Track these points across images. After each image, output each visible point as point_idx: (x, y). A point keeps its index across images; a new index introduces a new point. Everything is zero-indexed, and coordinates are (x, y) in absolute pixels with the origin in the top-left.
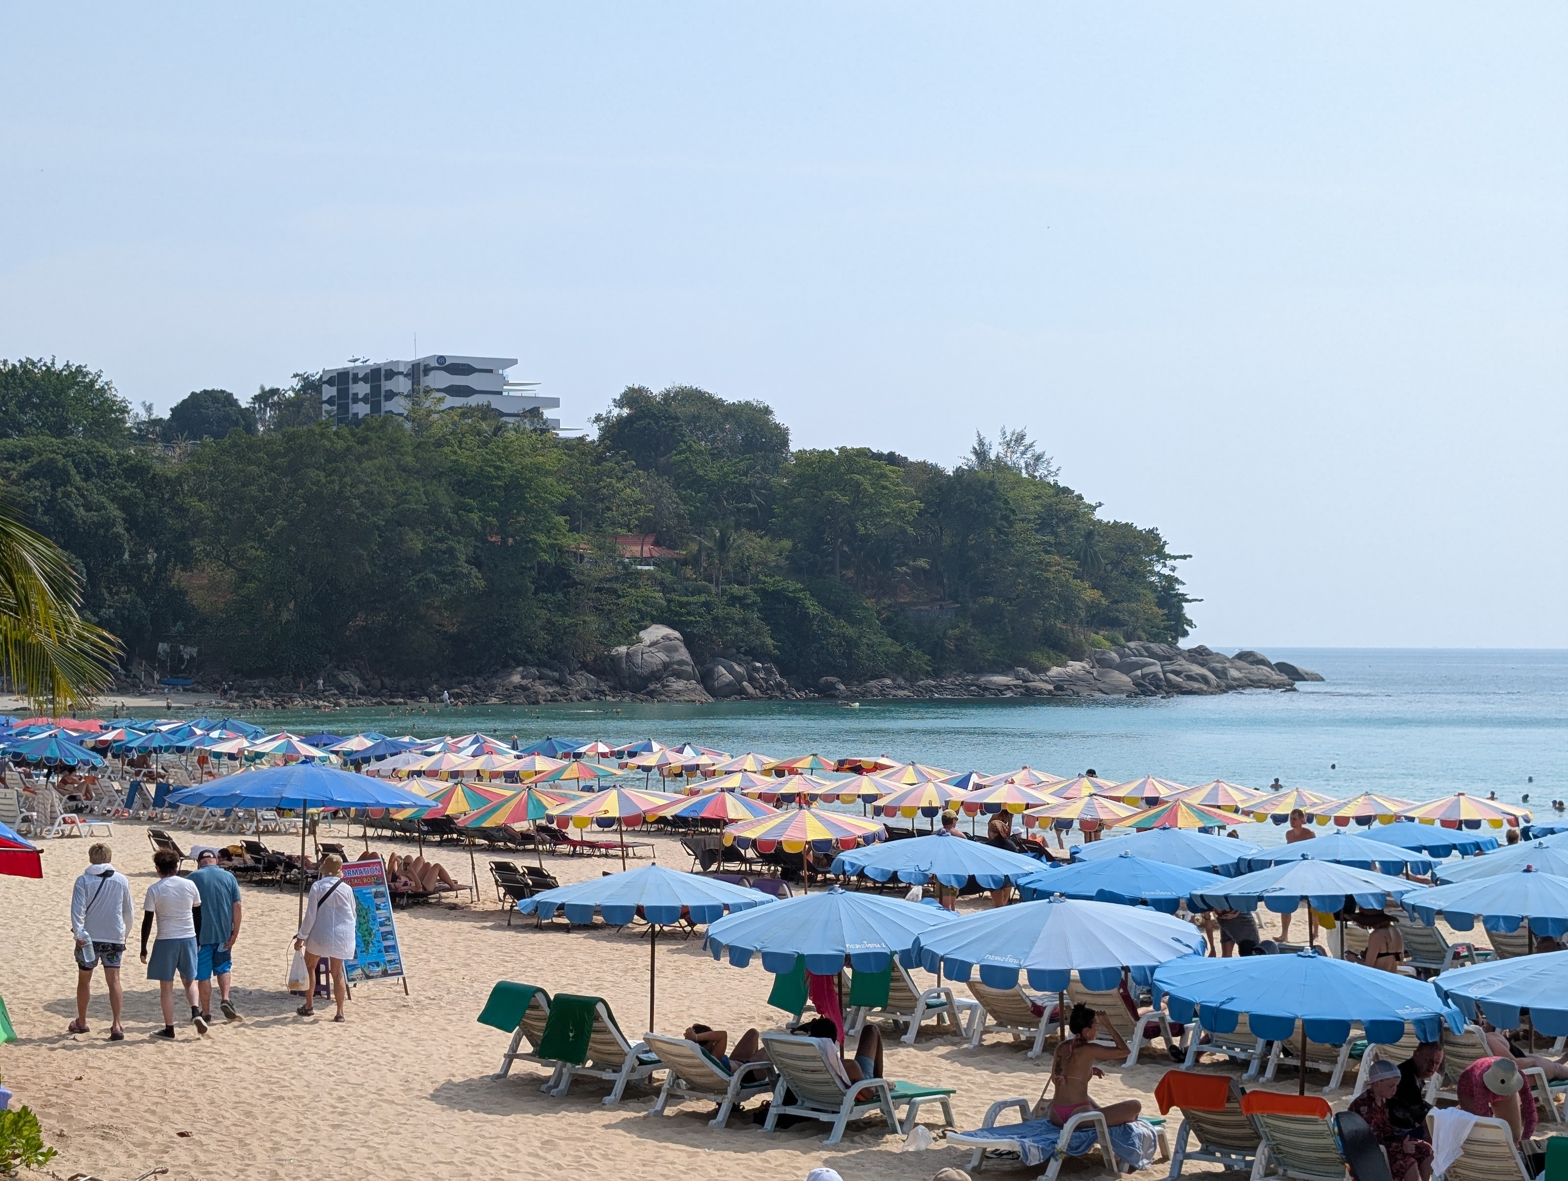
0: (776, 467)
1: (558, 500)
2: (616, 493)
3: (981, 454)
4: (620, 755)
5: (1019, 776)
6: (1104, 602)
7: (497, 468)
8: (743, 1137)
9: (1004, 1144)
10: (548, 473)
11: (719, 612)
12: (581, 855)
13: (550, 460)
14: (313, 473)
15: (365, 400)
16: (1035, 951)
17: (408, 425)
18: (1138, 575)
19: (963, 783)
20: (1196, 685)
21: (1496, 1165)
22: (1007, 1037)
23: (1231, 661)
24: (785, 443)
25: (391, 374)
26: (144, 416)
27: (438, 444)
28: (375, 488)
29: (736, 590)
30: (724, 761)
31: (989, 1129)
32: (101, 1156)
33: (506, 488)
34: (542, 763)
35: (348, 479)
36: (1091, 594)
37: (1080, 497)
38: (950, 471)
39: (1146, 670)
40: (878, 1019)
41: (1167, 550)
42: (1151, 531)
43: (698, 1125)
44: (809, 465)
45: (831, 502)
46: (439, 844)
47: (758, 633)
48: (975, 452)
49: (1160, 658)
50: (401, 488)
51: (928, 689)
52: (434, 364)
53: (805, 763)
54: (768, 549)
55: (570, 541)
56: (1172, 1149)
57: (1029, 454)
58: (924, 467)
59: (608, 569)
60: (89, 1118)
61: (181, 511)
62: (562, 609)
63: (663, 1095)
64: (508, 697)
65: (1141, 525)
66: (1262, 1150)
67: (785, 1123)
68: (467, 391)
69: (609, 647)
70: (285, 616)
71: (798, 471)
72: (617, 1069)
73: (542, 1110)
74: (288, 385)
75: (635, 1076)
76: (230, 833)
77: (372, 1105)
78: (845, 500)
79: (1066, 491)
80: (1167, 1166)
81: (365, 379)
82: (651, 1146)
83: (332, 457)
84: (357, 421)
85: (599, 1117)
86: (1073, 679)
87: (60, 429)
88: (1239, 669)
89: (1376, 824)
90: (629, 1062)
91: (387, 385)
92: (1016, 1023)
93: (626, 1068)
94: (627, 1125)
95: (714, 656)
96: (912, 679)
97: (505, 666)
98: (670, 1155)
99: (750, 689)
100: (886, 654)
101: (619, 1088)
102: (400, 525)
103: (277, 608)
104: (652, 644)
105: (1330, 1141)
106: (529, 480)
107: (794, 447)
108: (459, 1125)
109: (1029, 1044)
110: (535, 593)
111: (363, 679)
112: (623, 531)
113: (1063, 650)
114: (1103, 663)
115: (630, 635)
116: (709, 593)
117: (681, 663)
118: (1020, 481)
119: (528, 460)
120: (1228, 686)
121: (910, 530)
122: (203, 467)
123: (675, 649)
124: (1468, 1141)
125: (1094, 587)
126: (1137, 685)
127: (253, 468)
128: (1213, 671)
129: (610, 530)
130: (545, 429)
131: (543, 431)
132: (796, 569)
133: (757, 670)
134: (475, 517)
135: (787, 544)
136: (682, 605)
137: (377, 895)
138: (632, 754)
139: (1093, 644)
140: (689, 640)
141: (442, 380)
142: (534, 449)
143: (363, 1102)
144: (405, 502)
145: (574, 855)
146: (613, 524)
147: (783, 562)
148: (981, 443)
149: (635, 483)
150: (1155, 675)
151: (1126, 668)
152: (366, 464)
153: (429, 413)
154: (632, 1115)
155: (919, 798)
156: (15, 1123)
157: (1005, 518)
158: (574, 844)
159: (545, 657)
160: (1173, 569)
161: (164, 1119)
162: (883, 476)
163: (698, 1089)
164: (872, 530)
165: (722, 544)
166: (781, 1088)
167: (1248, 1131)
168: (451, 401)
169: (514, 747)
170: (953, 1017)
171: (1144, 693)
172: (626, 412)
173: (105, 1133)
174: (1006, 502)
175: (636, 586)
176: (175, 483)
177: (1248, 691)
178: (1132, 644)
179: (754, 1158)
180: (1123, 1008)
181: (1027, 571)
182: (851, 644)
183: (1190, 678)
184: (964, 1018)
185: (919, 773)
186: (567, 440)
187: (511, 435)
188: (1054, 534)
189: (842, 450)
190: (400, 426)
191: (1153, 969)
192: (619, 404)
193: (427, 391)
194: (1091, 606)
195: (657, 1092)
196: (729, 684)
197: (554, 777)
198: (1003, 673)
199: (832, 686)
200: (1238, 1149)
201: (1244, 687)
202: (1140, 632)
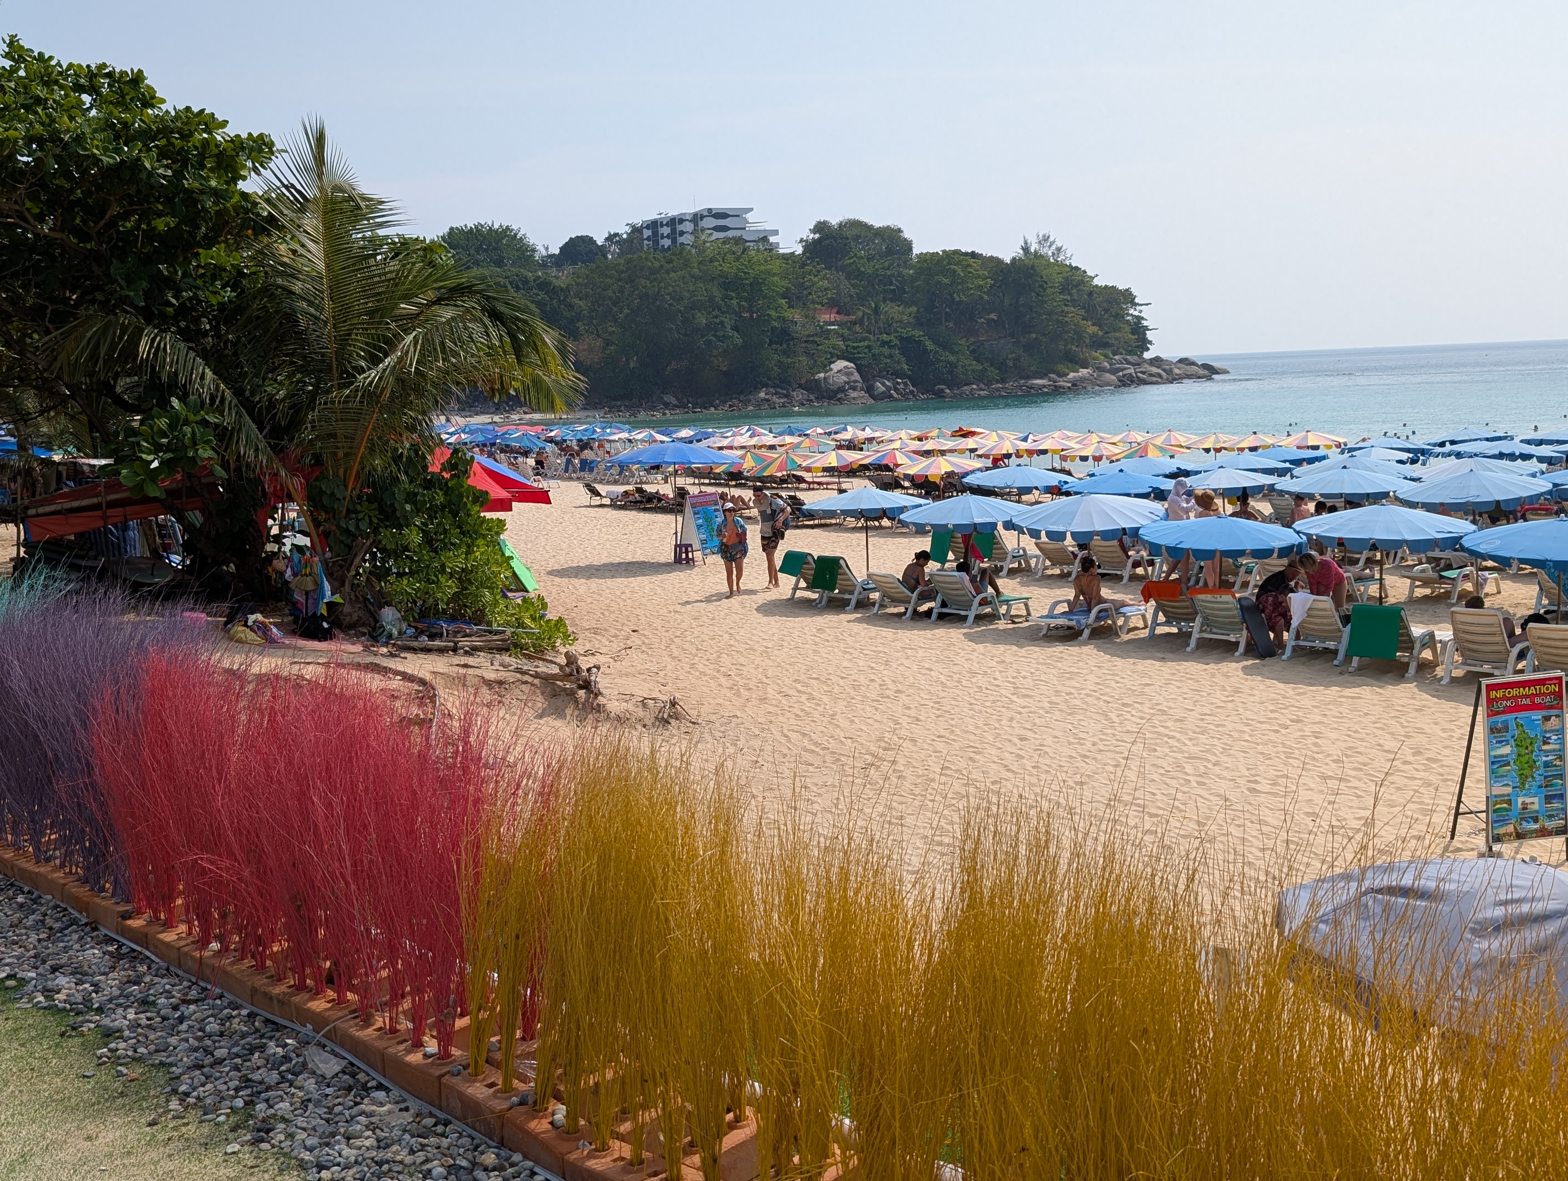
0: (906, 263)
1: (781, 290)
2: (814, 284)
3: (1026, 249)
4: (830, 434)
5: (1056, 434)
6: (1100, 333)
7: (745, 273)
8: (920, 624)
9: (1061, 621)
10: (774, 275)
11: (876, 351)
12: (813, 489)
13: (775, 266)
14: (643, 281)
15: (668, 237)
16: (1075, 521)
17: (693, 251)
18: (1120, 316)
19: (1025, 439)
20: (1155, 379)
21: (1325, 621)
22: (1057, 571)
23: (1175, 364)
24: (911, 249)
25: (681, 221)
26: (544, 253)
27: (711, 261)
28: (678, 289)
29: (885, 337)
30: (889, 434)
31: (1050, 616)
32: (596, 642)
33: (751, 285)
34: (788, 439)
35: (662, 285)
36: (1092, 329)
37: (1085, 272)
38: (1008, 260)
39: (1125, 372)
40: (987, 565)
41: (1137, 301)
42: (1127, 290)
43: (896, 619)
44: (926, 261)
45: (939, 282)
46: (735, 486)
47: (899, 362)
48: (1023, 248)
49: (1133, 365)
50: (692, 288)
51: (998, 390)
52: (706, 213)
53: (935, 433)
54: (903, 313)
55: (789, 314)
56: (1149, 623)
57: (1054, 247)
58: (992, 258)
59: (811, 330)
60: (586, 625)
61: (571, 306)
62: (786, 353)
63: (877, 605)
64: (759, 404)
65: (1121, 287)
66: (1199, 619)
67: (942, 617)
68: (725, 229)
69: (813, 374)
70: (632, 365)
71: (919, 265)
72: (852, 593)
73: (814, 615)
74: (623, 230)
75: (861, 597)
76: (622, 484)
77: (727, 615)
78: (947, 281)
79: (1077, 268)
80: (1147, 630)
81: (667, 225)
82: (873, 630)
83: (653, 271)
84: (664, 250)
85: (843, 617)
86: (1083, 379)
87: (499, 263)
88: (1179, 369)
89: (1260, 450)
90: (858, 589)
91: (680, 228)
92: (1061, 564)
93: (856, 593)
94: (857, 620)
95: (874, 377)
96: (989, 383)
97: (756, 388)
98: (884, 634)
99: (895, 395)
100: (973, 371)
101: (853, 603)
102: (692, 309)
103: (627, 360)
104: (839, 371)
105: (1235, 612)
106: (764, 279)
107: (916, 251)
108: (773, 623)
109: (1069, 574)
110: (770, 345)
111: (677, 399)
112: (819, 307)
113: (1077, 363)
114: (1100, 369)
115: (825, 367)
116: (870, 340)
117: (855, 381)
118: (1049, 264)
119: (763, 268)
120: (1173, 379)
121: (986, 297)
122: (581, 280)
123: (852, 374)
124: (1310, 609)
125: (1094, 325)
126: (1120, 381)
127: (608, 280)
128: (1164, 370)
129: (811, 306)
130: (771, 249)
131: (771, 250)
132: (919, 323)
133: (899, 383)
134: (734, 302)
135: (914, 309)
136: (854, 348)
137: (716, 510)
138: (836, 433)
139: (1094, 359)
140: (859, 369)
141: (711, 222)
142: (766, 261)
143: (722, 613)
144: (695, 295)
145: (809, 489)
146: (813, 302)
147: (911, 320)
148: (1026, 243)
149: (824, 278)
150: (1131, 374)
151: (1113, 372)
152: (672, 275)
153: (705, 242)
154: (859, 615)
155: (1001, 449)
156: (556, 625)
157: (1041, 286)
158: (809, 483)
159: (778, 382)
160: (1141, 312)
161: (623, 624)
162: (969, 265)
163: (896, 601)
164: (964, 298)
165: (876, 311)
166: (939, 599)
167: (1190, 610)
168: (716, 235)
169: (771, 432)
170: (1027, 562)
171: (1124, 385)
172: (817, 236)
173: (596, 631)
174: (1042, 277)
175: (827, 338)
176: (566, 290)
177: (1185, 381)
178: (1117, 357)
179: (928, 633)
180: (1120, 553)
181: (1055, 317)
182: (953, 365)
183: (1151, 375)
184: (1033, 562)
185: (999, 436)
186: (783, 254)
187: (753, 253)
188: (1070, 294)
189: (944, 251)
190: (690, 251)
191: (1138, 529)
192: (814, 231)
193: (703, 230)
194: (1093, 336)
195: (873, 604)
196: (883, 392)
197: (797, 446)
198: (1041, 378)
199: (942, 391)
200: (1185, 620)
201: (1182, 378)
202: (1121, 350)
